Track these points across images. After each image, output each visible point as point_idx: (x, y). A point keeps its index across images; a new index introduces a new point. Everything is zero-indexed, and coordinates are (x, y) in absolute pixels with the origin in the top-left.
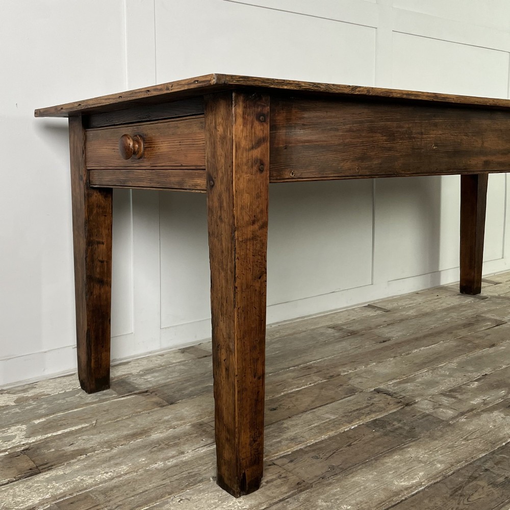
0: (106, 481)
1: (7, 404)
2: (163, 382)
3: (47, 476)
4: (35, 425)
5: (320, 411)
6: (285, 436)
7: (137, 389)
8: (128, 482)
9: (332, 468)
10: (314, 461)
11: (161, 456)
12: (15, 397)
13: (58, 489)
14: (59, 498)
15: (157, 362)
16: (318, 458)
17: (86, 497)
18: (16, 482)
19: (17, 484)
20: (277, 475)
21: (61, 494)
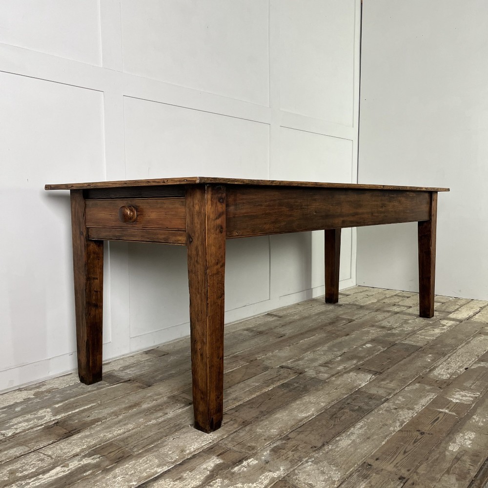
0: (120, 435)
1: (29, 397)
2: (139, 373)
3: (79, 436)
4: (56, 408)
5: (249, 382)
6: (230, 398)
7: (122, 379)
8: (136, 433)
9: (262, 412)
10: (250, 409)
11: (153, 417)
12: (33, 392)
13: (90, 442)
14: (94, 447)
15: (130, 361)
16: (252, 408)
17: (111, 444)
18: (58, 442)
19: (60, 443)
20: (230, 419)
21: (93, 445)
